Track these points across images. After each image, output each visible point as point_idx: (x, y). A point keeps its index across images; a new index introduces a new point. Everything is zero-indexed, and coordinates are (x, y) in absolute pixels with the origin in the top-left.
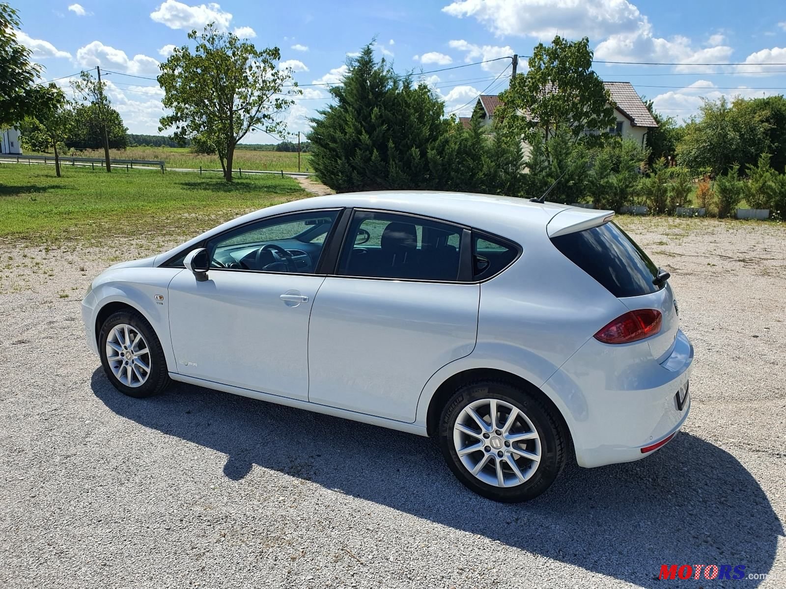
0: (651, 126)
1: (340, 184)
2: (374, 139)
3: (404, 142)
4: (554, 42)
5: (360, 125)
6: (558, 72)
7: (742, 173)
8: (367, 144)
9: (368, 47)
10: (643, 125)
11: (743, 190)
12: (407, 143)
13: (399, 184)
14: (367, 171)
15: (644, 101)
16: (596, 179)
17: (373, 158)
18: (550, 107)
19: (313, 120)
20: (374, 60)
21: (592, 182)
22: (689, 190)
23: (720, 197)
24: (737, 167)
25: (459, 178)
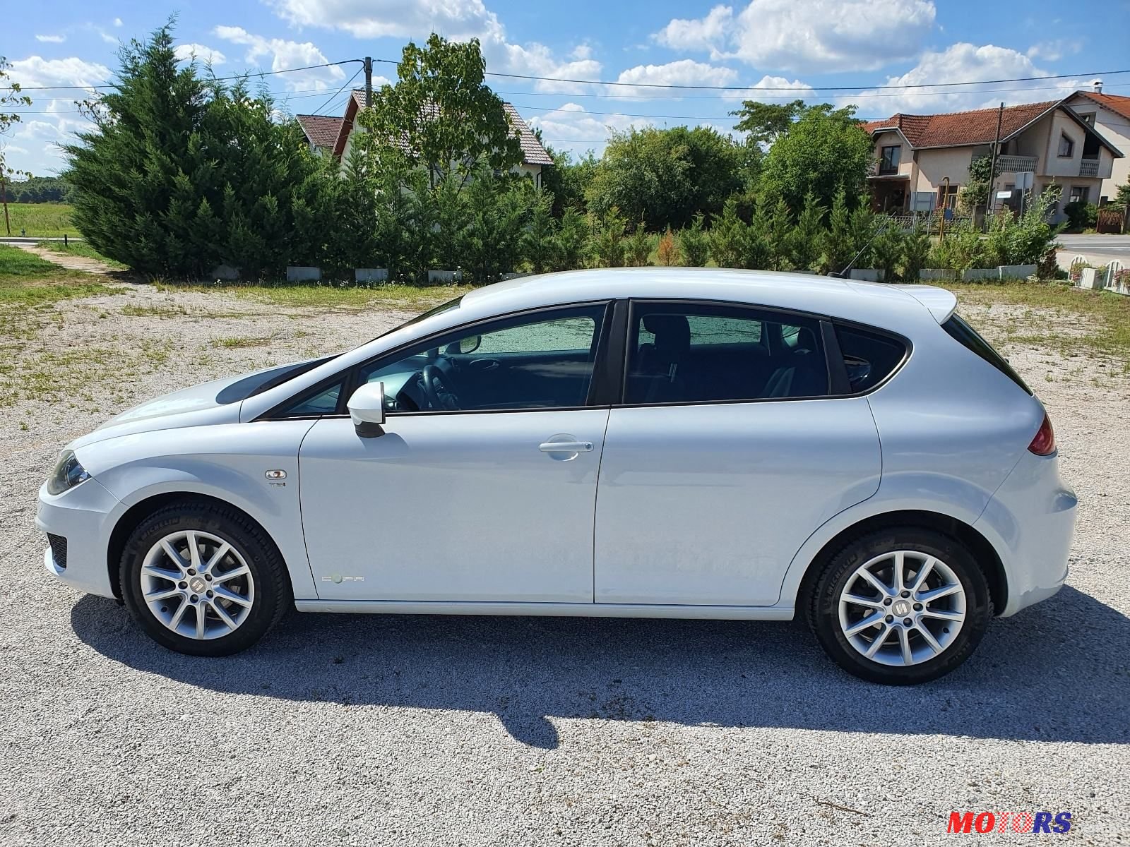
0: (546, 163)
1: (143, 255)
2: (197, 182)
3: (247, 186)
4: (430, 42)
5: (169, 160)
6: (444, 87)
7: (707, 225)
8: (186, 191)
9: (163, 32)
10: (536, 162)
11: (710, 247)
12: (252, 188)
13: (247, 251)
14: (191, 234)
15: (531, 129)
16: (533, 238)
17: (200, 212)
18: (439, 136)
19: (72, 150)
20: (175, 54)
21: (530, 243)
22: (649, 250)
23: (685, 256)
24: (701, 218)
25: (345, 241)
